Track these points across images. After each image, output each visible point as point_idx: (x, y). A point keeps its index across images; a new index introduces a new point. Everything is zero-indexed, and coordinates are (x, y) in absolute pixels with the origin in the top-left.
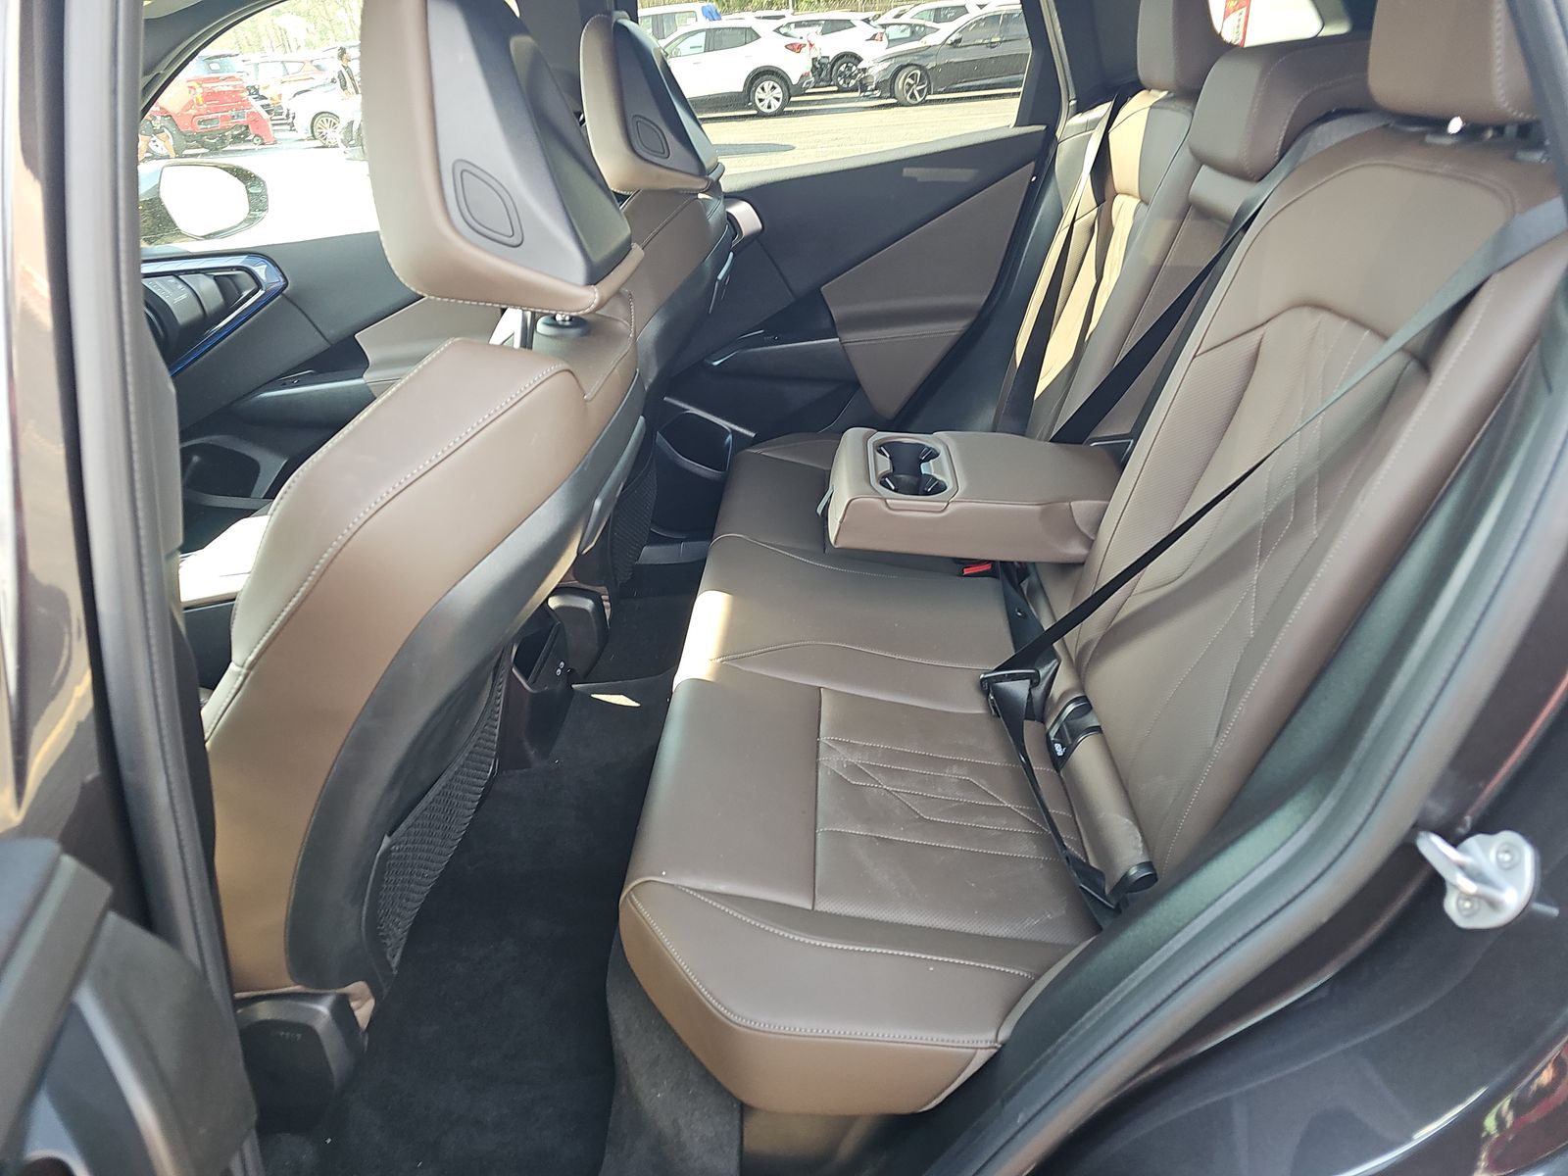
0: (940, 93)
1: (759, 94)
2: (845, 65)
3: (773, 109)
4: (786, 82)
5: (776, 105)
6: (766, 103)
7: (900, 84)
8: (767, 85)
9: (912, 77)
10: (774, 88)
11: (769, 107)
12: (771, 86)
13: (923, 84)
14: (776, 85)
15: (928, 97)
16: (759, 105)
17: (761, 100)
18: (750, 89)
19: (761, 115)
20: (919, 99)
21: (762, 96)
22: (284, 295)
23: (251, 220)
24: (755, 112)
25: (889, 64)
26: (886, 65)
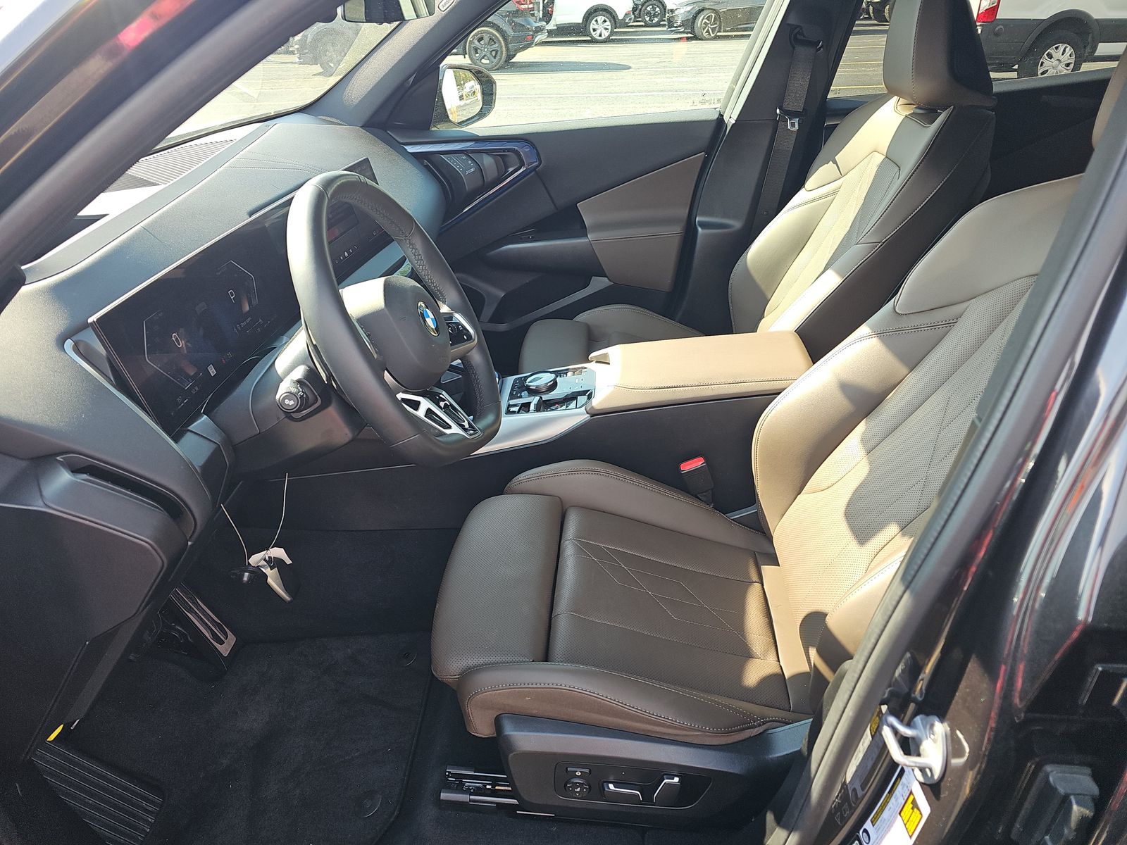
0: (727, 31)
1: (593, 25)
2: (651, 7)
3: (603, 37)
4: (613, 17)
5: (606, 34)
6: (598, 32)
7: (699, 22)
8: (600, 19)
9: (708, 18)
10: (605, 21)
11: (600, 36)
12: (603, 20)
13: (715, 24)
14: (607, 19)
15: (718, 34)
16: (593, 33)
17: (594, 30)
18: (587, 21)
19: (593, 41)
20: (712, 35)
21: (596, 27)
22: (536, 172)
23: (481, 115)
24: (589, 38)
25: (691, 7)
26: (689, 8)
